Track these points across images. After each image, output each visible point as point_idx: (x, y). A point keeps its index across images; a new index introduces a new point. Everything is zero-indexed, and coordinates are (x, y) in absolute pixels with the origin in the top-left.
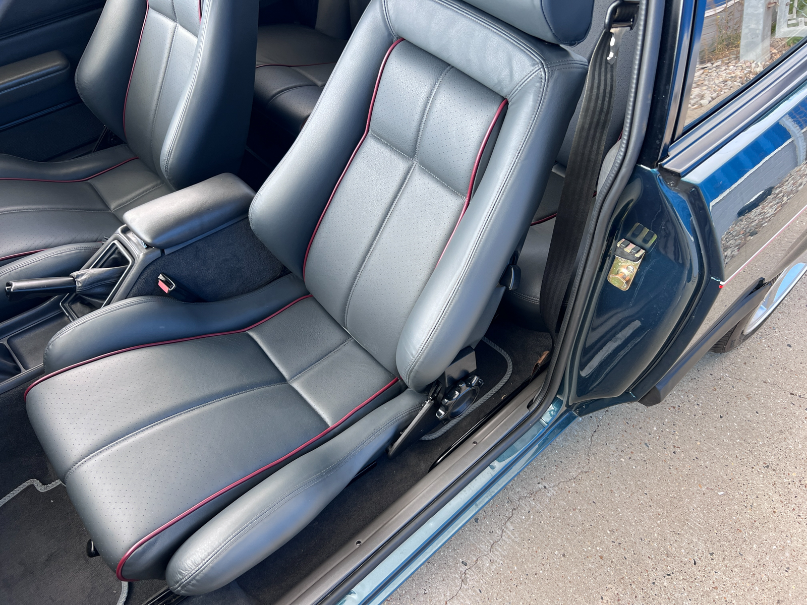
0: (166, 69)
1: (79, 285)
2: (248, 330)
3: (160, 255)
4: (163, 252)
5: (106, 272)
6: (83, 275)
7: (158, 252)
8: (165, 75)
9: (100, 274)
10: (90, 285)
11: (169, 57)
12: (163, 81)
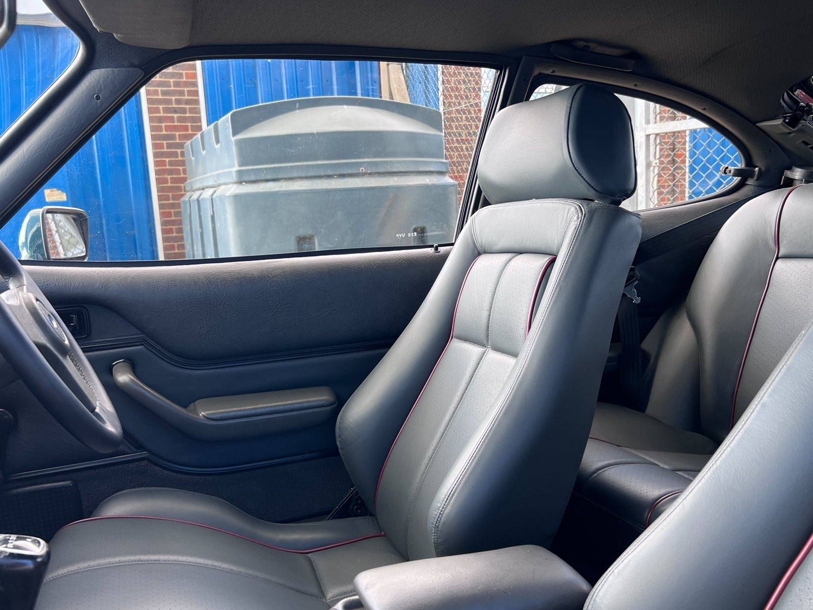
0: (459, 404)
8: (455, 411)
11: (466, 389)
12: (450, 419)
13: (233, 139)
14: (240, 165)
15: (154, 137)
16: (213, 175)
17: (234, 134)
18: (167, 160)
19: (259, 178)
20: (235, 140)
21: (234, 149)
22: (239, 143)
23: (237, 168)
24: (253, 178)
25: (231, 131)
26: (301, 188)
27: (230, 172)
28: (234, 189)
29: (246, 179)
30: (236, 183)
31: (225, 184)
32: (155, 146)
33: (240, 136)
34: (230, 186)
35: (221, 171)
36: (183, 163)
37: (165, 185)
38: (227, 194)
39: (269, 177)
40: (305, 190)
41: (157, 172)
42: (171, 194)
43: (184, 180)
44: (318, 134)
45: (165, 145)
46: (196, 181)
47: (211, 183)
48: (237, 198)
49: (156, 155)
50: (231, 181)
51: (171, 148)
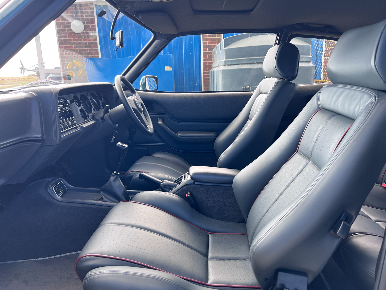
1: (162, 184)
2: (210, 233)
3: (193, 183)
4: (194, 183)
5: (173, 184)
6: (165, 181)
7: (192, 181)
9: (171, 183)
10: (165, 185)
13: (224, 49)
14: (226, 59)
15: (204, 47)
16: (218, 62)
17: (225, 47)
18: (208, 55)
19: (232, 64)
20: (225, 49)
21: (224, 53)
22: (226, 51)
23: (224, 60)
24: (229, 64)
25: (224, 46)
26: (246, 68)
27: (222, 61)
28: (223, 68)
29: (227, 64)
30: (224, 65)
31: (221, 66)
32: (204, 50)
33: (227, 48)
34: (222, 66)
35: (220, 61)
36: (212, 56)
37: (206, 65)
38: (220, 70)
39: (235, 63)
40: (248, 68)
41: (204, 60)
42: (208, 68)
43: (212, 63)
44: (255, 46)
45: (207, 49)
46: (214, 65)
47: (217, 65)
48: (223, 71)
49: (204, 53)
50: (222, 65)
51: (210, 51)
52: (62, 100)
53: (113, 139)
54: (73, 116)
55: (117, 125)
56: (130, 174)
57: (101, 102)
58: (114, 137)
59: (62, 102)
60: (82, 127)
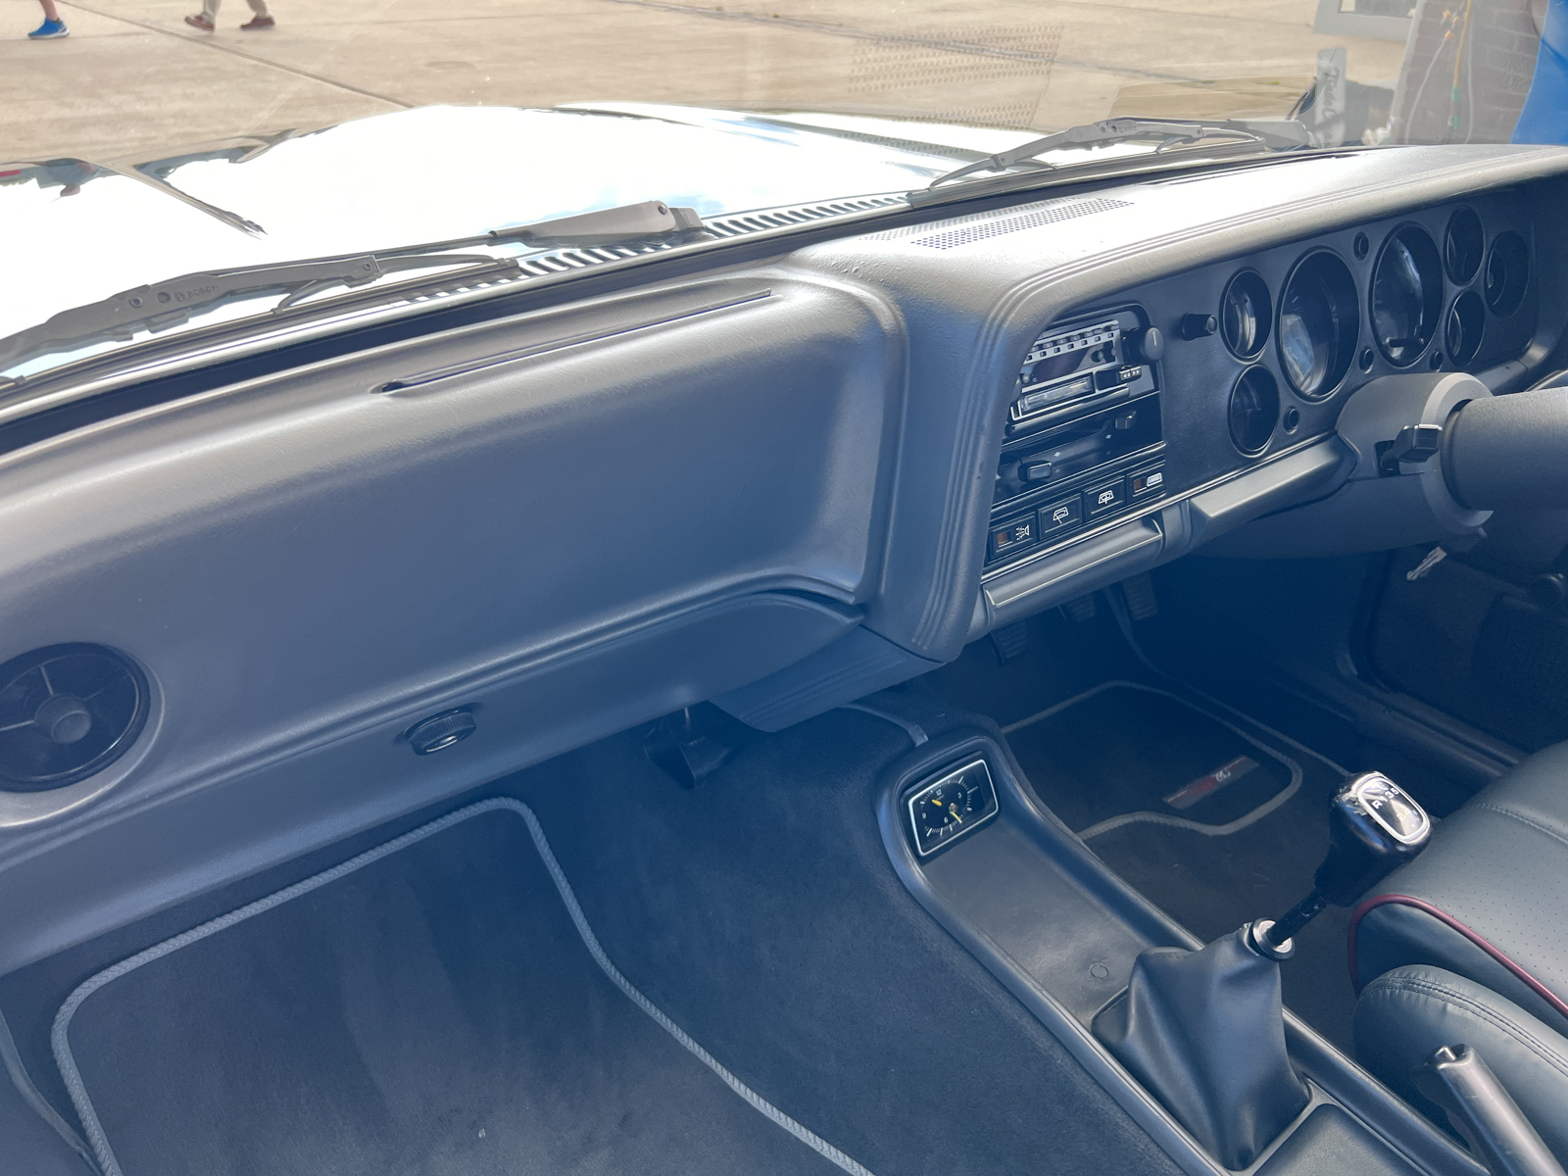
52: (1107, 329)
53: (1428, 563)
54: (1156, 438)
55: (1483, 516)
56: (1395, 915)
57: (1453, 291)
58: (1439, 555)
59: (1105, 338)
60: (1196, 515)
